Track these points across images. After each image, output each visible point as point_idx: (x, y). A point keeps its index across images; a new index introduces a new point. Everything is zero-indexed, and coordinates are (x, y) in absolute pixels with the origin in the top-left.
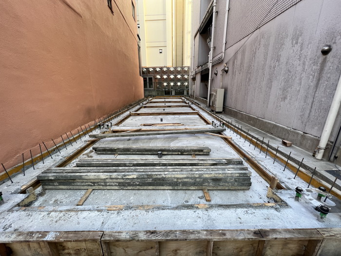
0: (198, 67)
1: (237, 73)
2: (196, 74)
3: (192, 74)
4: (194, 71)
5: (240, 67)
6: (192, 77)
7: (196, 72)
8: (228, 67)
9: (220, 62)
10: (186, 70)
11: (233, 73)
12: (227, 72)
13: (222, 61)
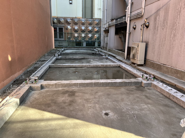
0: (112, 20)
1: (159, 28)
2: (110, 26)
3: (104, 26)
4: (108, 24)
5: (164, 23)
6: (104, 29)
7: (109, 25)
8: (148, 23)
9: (139, 17)
10: (97, 22)
11: (155, 28)
12: (147, 27)
13: (142, 16)
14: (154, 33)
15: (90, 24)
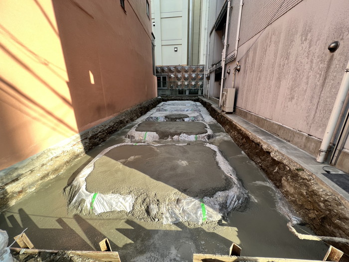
0: (213, 65)
1: (248, 71)
2: (211, 73)
3: (206, 73)
4: (209, 70)
5: (252, 66)
6: (206, 76)
8: (240, 66)
9: (233, 60)
10: (201, 69)
11: (245, 72)
12: (239, 71)
13: (235, 59)
14: (244, 77)
15: (194, 71)
